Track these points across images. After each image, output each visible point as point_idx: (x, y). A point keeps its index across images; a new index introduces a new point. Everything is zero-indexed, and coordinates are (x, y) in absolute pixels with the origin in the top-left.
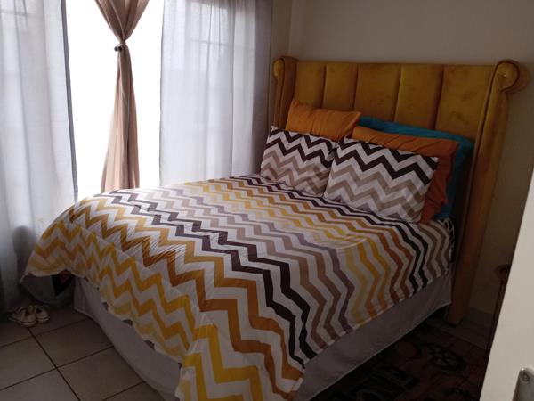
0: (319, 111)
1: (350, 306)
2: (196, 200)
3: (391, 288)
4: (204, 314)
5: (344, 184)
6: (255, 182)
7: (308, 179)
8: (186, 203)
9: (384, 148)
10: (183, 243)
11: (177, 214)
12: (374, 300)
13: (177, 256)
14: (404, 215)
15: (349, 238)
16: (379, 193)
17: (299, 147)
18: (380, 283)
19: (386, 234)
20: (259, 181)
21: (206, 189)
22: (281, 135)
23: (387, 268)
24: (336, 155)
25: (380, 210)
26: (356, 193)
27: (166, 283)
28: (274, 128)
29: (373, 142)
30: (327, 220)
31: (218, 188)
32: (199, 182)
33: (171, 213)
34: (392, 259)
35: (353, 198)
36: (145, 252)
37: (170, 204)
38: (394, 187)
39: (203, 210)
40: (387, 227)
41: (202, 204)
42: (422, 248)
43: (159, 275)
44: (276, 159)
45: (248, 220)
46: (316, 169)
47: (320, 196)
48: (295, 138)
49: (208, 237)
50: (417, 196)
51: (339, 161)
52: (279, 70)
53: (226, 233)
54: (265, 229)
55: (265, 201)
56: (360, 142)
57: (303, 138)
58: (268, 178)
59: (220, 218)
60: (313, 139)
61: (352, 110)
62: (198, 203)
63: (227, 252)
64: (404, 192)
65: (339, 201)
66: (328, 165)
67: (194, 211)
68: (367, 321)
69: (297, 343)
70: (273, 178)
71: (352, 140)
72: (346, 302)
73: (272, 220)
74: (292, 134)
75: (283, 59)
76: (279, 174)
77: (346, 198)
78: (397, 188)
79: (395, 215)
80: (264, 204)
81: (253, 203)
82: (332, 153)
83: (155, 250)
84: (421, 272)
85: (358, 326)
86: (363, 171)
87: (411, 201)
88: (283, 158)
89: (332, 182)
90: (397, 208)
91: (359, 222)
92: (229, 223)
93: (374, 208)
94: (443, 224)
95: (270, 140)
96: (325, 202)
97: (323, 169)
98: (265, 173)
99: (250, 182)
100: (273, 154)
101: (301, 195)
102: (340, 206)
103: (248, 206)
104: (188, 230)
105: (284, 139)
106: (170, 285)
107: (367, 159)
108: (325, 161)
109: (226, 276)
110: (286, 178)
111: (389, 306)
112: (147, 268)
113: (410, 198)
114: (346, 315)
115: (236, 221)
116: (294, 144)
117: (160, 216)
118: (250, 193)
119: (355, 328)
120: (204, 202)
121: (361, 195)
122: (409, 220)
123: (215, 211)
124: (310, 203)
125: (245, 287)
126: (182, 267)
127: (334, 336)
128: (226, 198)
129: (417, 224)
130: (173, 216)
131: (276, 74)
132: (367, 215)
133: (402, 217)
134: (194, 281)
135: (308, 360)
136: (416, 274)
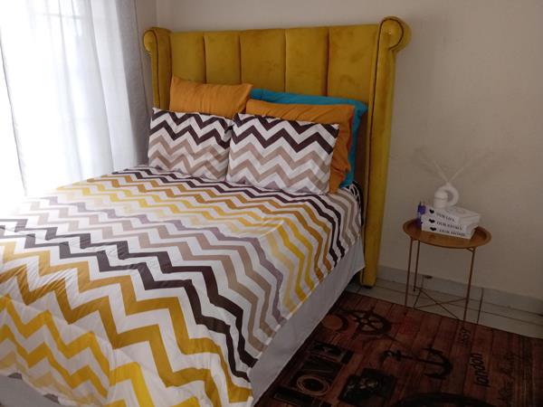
0: (205, 86)
1: (281, 296)
2: (76, 208)
3: (316, 266)
4: (118, 351)
5: (246, 164)
6: (144, 174)
7: (206, 163)
8: (64, 213)
9: (282, 120)
10: (72, 266)
11: (55, 229)
12: (303, 283)
13: (67, 285)
14: (313, 188)
15: (266, 222)
16: (285, 170)
17: (190, 129)
18: (306, 264)
19: (301, 210)
20: (149, 172)
21: (86, 192)
22: (166, 117)
23: (310, 248)
24: (233, 133)
25: (288, 187)
26: (261, 172)
27: (59, 321)
28: (156, 111)
29: (270, 114)
30: (237, 206)
31: (101, 188)
32: (74, 185)
33: (48, 229)
34: (312, 236)
35: (258, 177)
36: (23, 287)
37: (44, 218)
38: (300, 161)
39: (88, 219)
40: (300, 203)
41: (86, 211)
42: (336, 220)
43: (47, 311)
44: (165, 144)
45: (148, 222)
46: (213, 151)
47: (222, 180)
48: (183, 119)
49: (103, 252)
50: (323, 167)
51: (238, 140)
52: (150, 44)
53: (125, 243)
54: (172, 230)
55: (163, 195)
56: (256, 117)
57: (193, 118)
58: (159, 168)
59: (113, 225)
60: (204, 118)
61: (240, 83)
62: (79, 211)
63: (132, 267)
64: (310, 165)
65: (244, 183)
66: (225, 145)
67: (77, 222)
68: (298, 307)
69: (236, 355)
70: (164, 167)
71: (247, 116)
72: (277, 293)
73: (177, 217)
74: (179, 115)
75: (153, 31)
76: (171, 161)
77: (251, 178)
78: (302, 161)
79: (304, 189)
80: (162, 199)
81: (149, 199)
82: (229, 132)
83: (36, 282)
84: (339, 243)
85: (291, 314)
86: (265, 147)
87: (318, 173)
88: (173, 144)
89: (233, 164)
90: (306, 182)
91: (271, 202)
92: (125, 229)
93: (282, 185)
94: (349, 190)
95: (154, 124)
96: (231, 187)
97: (221, 150)
98: (155, 162)
99: (139, 176)
100: (161, 140)
101: (202, 182)
102: (246, 188)
103: (144, 204)
104: (75, 246)
105: (170, 121)
106: (65, 322)
107: (267, 135)
108: (223, 142)
109: (139, 299)
110: (181, 166)
111: (316, 285)
112: (28, 307)
113: (316, 170)
114: (278, 308)
115: (134, 225)
116: (184, 125)
117: (33, 236)
118: (142, 189)
119: (288, 317)
120: (87, 208)
121: (266, 174)
122: (319, 192)
123: (104, 217)
124: (214, 190)
125: (166, 307)
126: (77, 298)
127: (270, 333)
128: (114, 198)
129: (327, 195)
130: (51, 233)
131: (148, 49)
132: (277, 193)
133: (311, 190)
134: (97, 312)
135: (250, 369)
136: (335, 246)
